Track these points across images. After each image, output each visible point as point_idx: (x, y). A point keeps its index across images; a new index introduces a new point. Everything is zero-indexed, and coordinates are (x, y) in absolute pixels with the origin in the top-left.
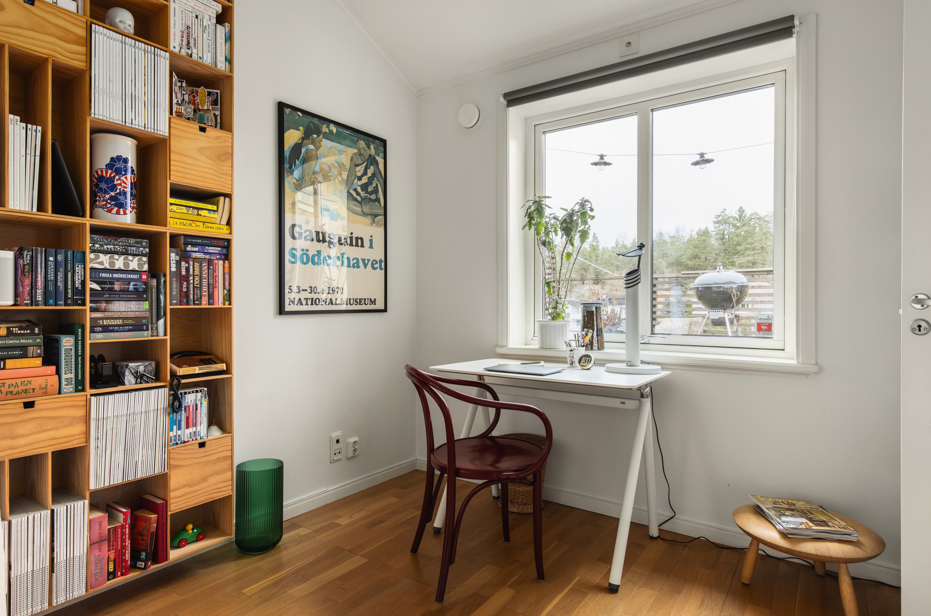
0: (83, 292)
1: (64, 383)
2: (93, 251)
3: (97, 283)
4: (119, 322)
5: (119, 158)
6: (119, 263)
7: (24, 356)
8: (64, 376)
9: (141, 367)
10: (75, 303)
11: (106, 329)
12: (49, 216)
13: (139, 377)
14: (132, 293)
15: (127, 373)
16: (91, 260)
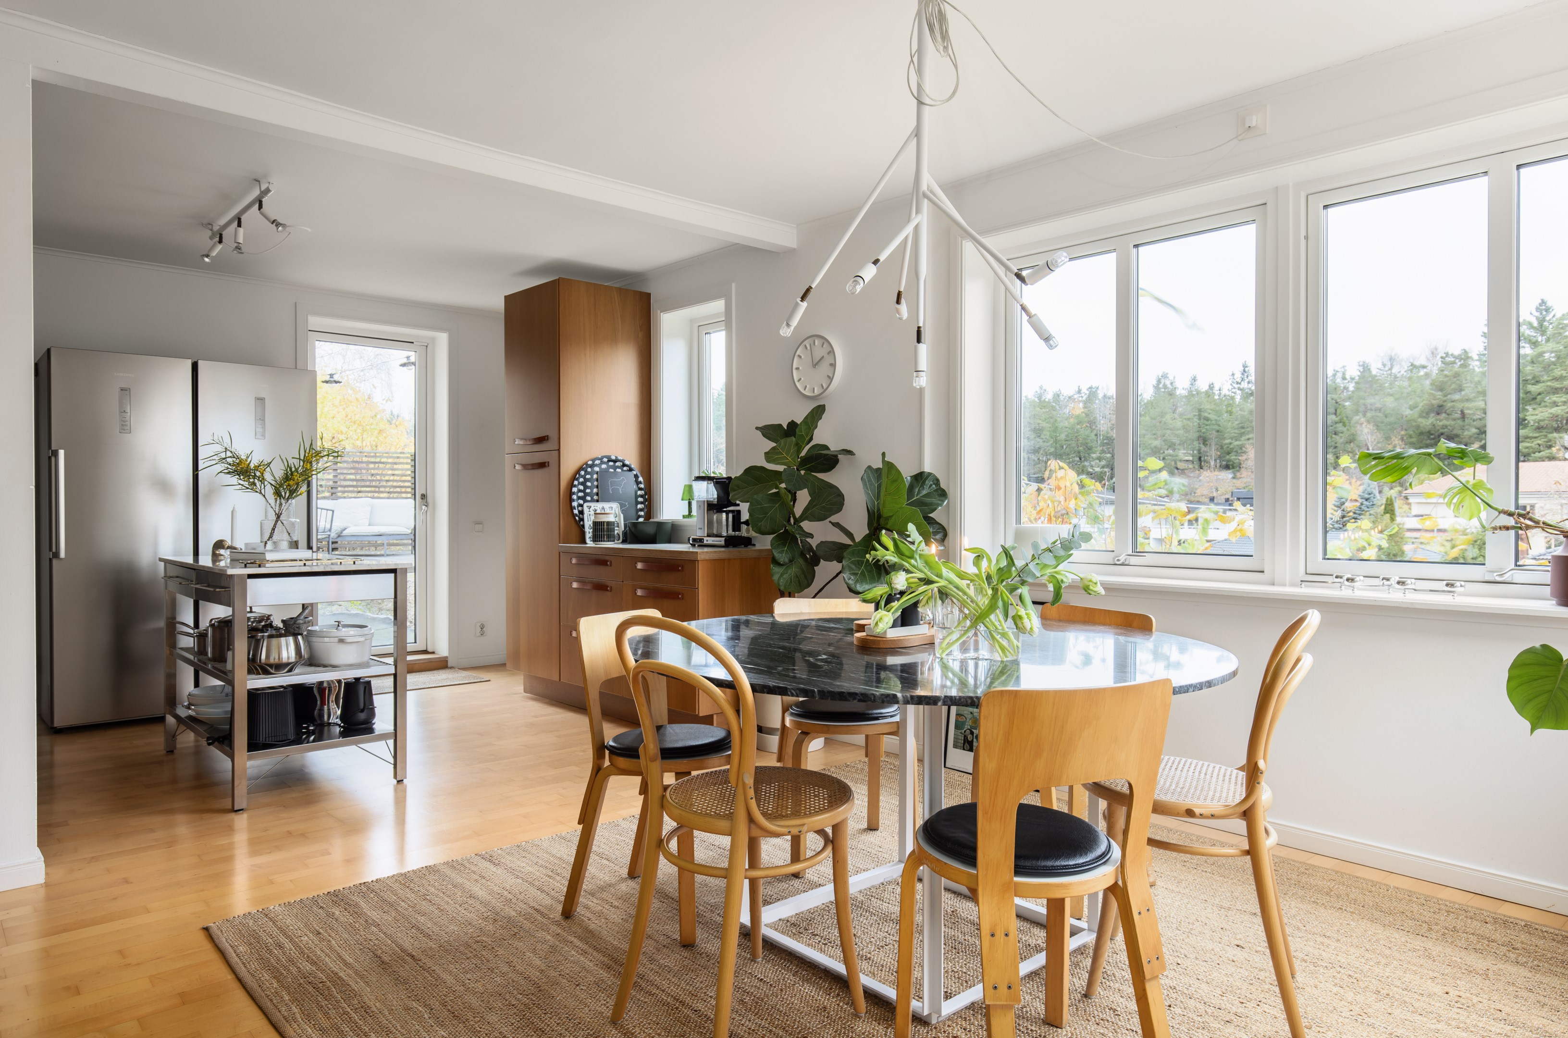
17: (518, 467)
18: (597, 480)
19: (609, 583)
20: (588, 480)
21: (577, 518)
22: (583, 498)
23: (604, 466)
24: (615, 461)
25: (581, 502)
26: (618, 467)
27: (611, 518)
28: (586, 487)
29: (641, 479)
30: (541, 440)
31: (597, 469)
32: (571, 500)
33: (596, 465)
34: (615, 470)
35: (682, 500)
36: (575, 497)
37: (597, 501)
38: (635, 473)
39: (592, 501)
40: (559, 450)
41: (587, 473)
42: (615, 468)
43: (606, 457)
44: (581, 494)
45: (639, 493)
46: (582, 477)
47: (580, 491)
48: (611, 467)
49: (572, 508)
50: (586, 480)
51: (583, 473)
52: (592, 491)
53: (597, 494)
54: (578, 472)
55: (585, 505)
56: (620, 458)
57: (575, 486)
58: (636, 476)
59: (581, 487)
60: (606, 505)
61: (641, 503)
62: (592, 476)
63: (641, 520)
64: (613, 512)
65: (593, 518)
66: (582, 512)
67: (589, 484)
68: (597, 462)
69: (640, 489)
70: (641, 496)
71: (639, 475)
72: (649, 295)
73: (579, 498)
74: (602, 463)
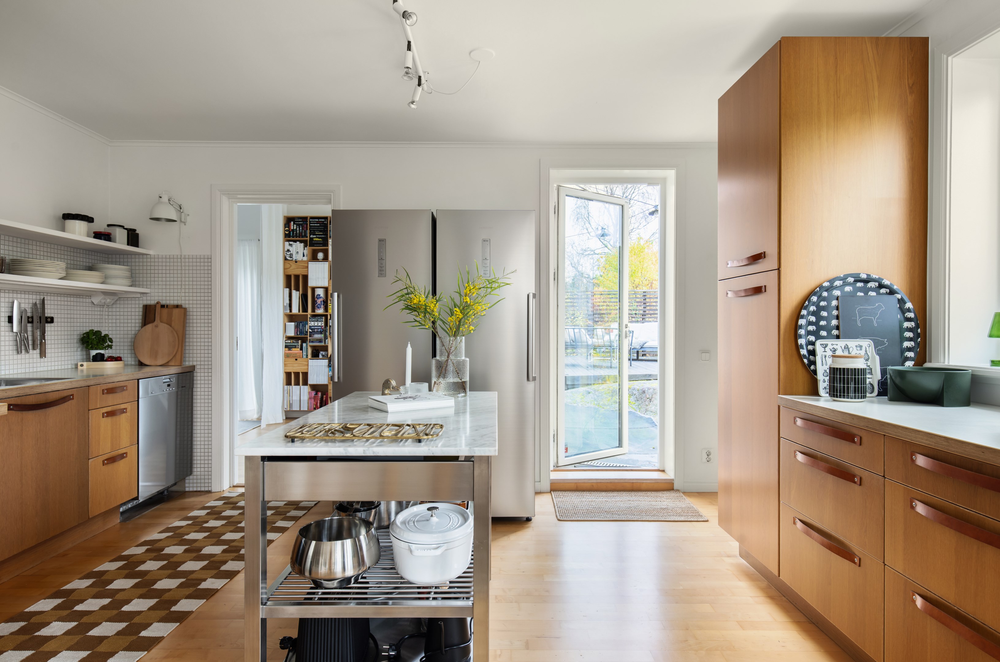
0: (307, 332)
1: (304, 355)
2: (310, 321)
3: (311, 330)
4: (316, 340)
5: (318, 295)
6: (316, 324)
7: (295, 348)
8: (304, 354)
9: (324, 353)
10: (306, 335)
11: (312, 342)
12: (301, 313)
13: (323, 356)
14: (319, 332)
15: (320, 354)
16: (309, 324)
17: (730, 294)
18: (837, 308)
19: (858, 471)
20: (824, 308)
21: (806, 361)
22: (816, 334)
23: (848, 289)
24: (866, 281)
25: (812, 338)
26: (871, 289)
27: (860, 364)
28: (820, 318)
29: (909, 305)
30: (756, 258)
31: (837, 293)
32: (797, 336)
33: (836, 288)
34: (866, 293)
35: (990, 336)
36: (802, 332)
37: (838, 337)
38: (899, 296)
39: (829, 336)
40: (779, 269)
41: (820, 298)
42: (866, 291)
43: (851, 275)
44: (811, 328)
45: (906, 324)
46: (814, 304)
47: (810, 323)
48: (860, 289)
49: (798, 347)
50: (820, 309)
51: (814, 299)
52: (829, 322)
53: (838, 328)
54: (808, 297)
55: (818, 343)
56: (874, 276)
57: (803, 317)
58: (901, 302)
59: (813, 319)
60: (852, 343)
61: (910, 339)
62: (829, 303)
63: (909, 364)
64: (863, 352)
65: (829, 361)
66: (813, 353)
67: (824, 314)
68: (838, 283)
69: (909, 320)
70: (909, 330)
71: (906, 299)
72: (925, 41)
73: (809, 333)
74: (845, 284)
